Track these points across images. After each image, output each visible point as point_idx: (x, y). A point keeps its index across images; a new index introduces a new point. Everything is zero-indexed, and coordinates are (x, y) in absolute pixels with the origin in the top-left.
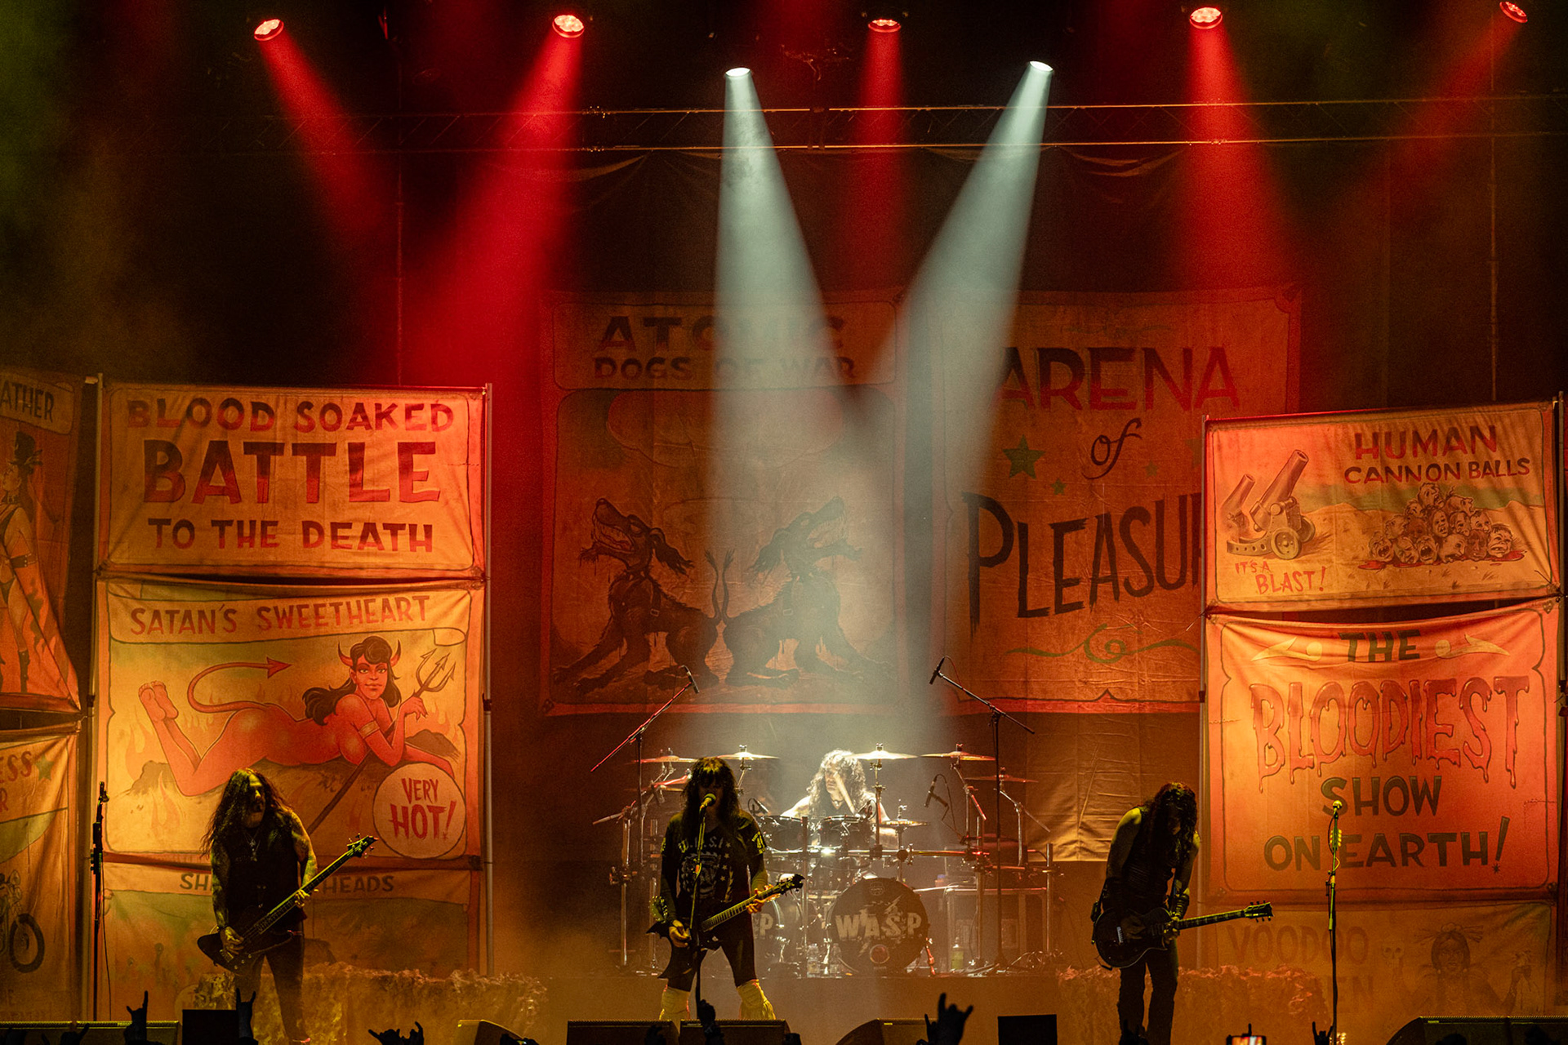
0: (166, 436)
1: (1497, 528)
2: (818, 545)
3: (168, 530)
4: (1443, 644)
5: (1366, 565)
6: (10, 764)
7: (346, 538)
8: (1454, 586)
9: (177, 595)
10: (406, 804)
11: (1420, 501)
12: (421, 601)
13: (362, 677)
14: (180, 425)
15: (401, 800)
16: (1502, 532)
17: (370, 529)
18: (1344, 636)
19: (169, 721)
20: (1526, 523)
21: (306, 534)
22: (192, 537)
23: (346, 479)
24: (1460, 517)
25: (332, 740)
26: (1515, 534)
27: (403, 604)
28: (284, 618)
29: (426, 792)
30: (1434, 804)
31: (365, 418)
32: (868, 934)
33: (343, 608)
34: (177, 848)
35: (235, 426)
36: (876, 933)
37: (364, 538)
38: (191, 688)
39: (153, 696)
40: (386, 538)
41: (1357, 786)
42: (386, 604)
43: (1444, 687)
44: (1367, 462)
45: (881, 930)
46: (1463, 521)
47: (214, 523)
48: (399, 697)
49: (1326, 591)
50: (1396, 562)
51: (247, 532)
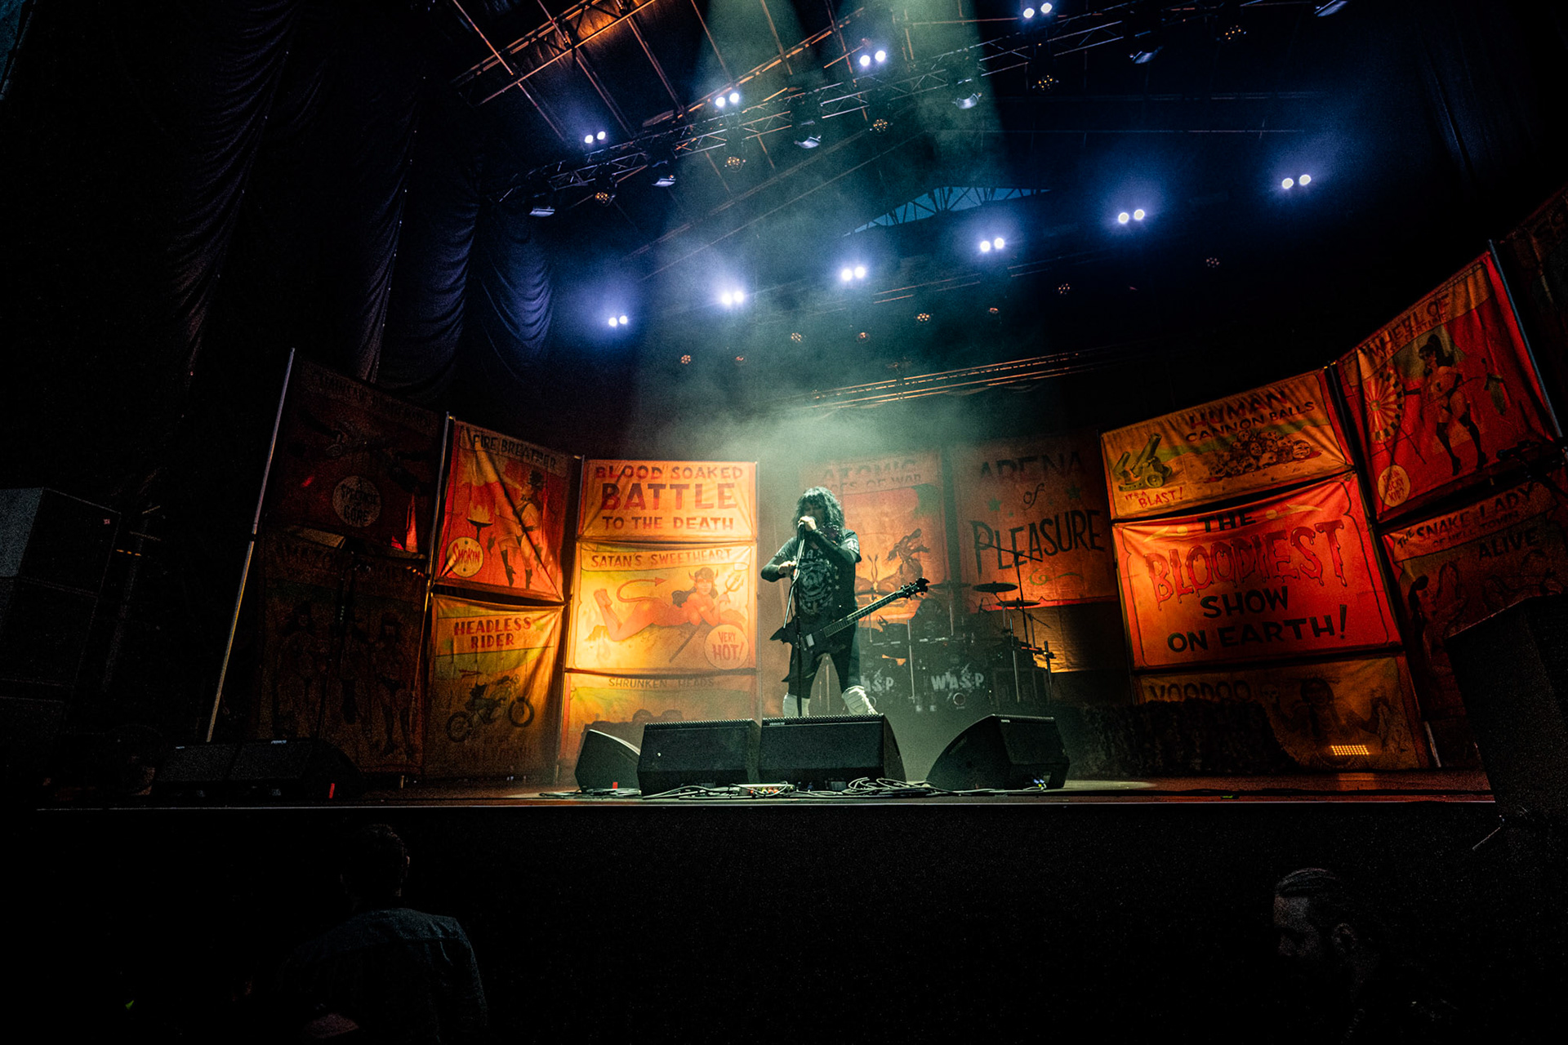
0: (613, 481)
1: (1297, 443)
2: (912, 548)
3: (611, 521)
4: (1271, 513)
5: (1209, 480)
6: (516, 622)
7: (693, 524)
8: (1273, 479)
9: (614, 550)
10: (720, 643)
11: (1239, 440)
12: (728, 551)
13: (700, 585)
14: (619, 477)
15: (718, 642)
16: (1302, 444)
17: (704, 520)
18: (1200, 520)
19: (607, 606)
20: (1319, 436)
21: (675, 522)
22: (622, 524)
23: (694, 499)
24: (1269, 443)
25: (685, 614)
26: (1311, 443)
27: (719, 552)
28: (663, 559)
29: (730, 638)
30: (1284, 603)
31: (703, 473)
32: (951, 687)
33: (691, 555)
34: (608, 666)
35: (644, 477)
36: (956, 686)
37: (701, 524)
38: (619, 591)
39: (601, 595)
40: (711, 524)
41: (1225, 598)
42: (711, 553)
43: (1280, 535)
44: (1199, 429)
45: (959, 685)
46: (1271, 444)
47: (633, 518)
48: (717, 594)
49: (1184, 499)
50: (1228, 475)
51: (648, 522)
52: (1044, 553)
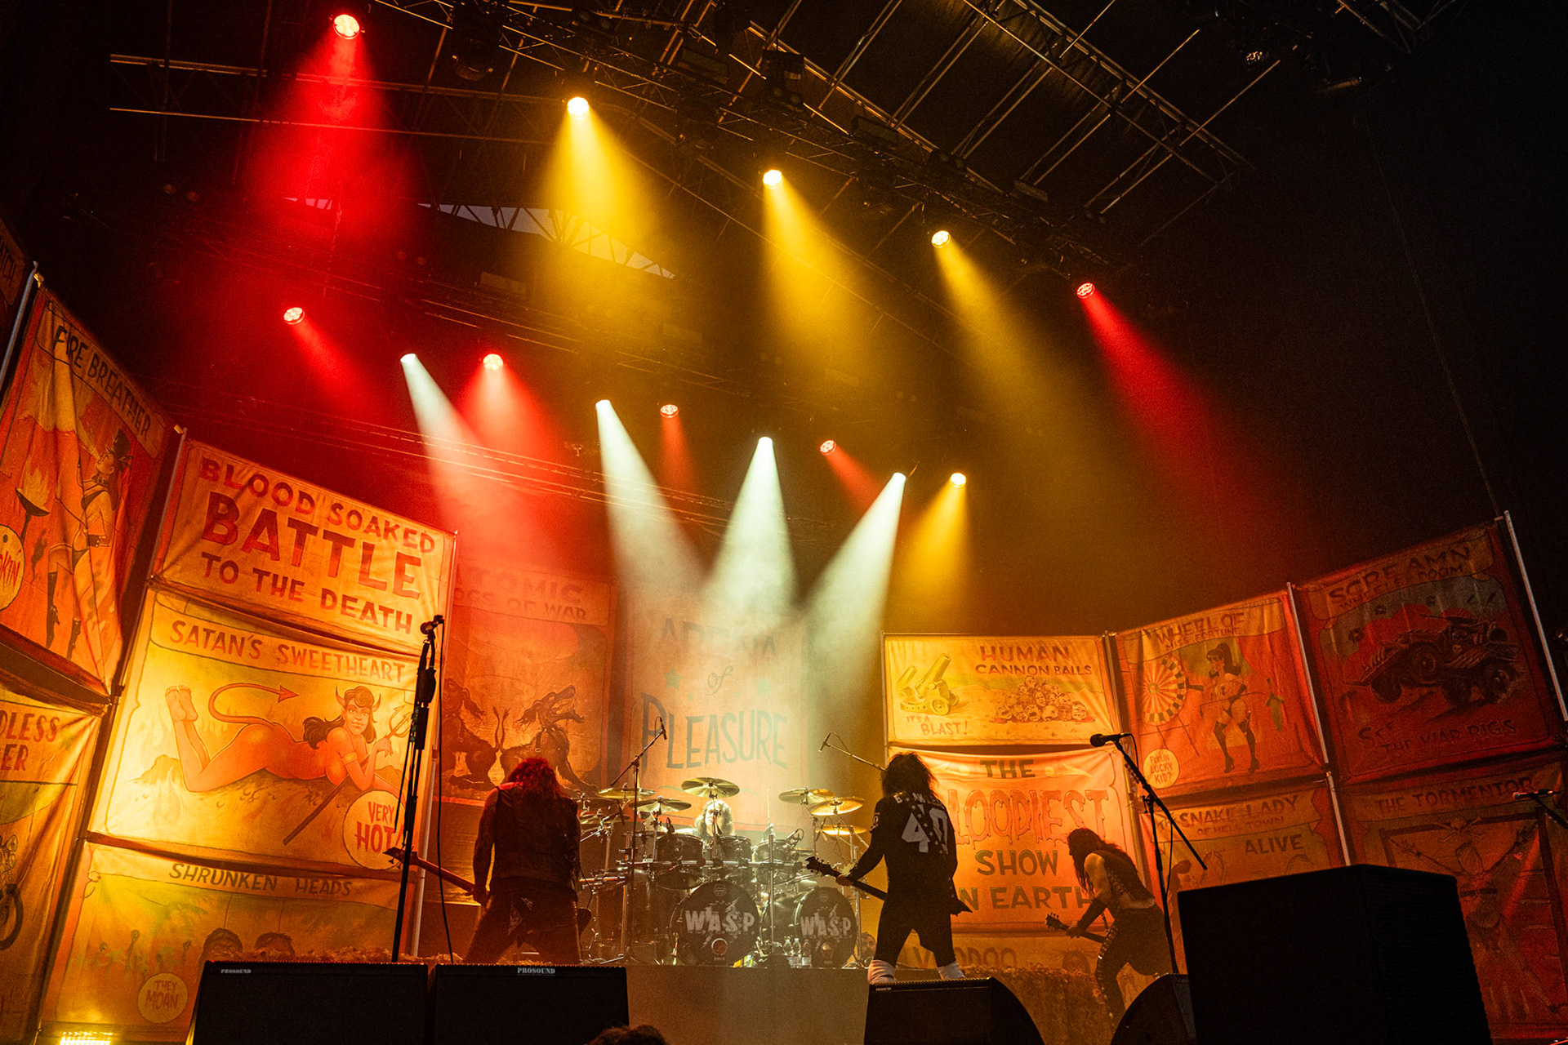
0: (230, 493)
1: (1076, 704)
2: (558, 712)
3: (217, 565)
4: (1050, 769)
5: (995, 720)
6: (39, 723)
7: (352, 609)
8: (1053, 735)
9: (215, 619)
10: (369, 823)
11: (1026, 685)
12: (399, 667)
13: (350, 716)
14: (243, 489)
15: (366, 820)
16: (1080, 706)
17: (369, 606)
18: (983, 763)
19: (188, 722)
20: (1094, 701)
21: (324, 597)
22: (236, 576)
23: (358, 566)
24: (1052, 696)
25: (320, 762)
26: (1088, 708)
27: (386, 666)
28: (298, 657)
29: (385, 815)
30: (1054, 868)
31: (377, 528)
32: (820, 933)
33: (343, 660)
35: (284, 504)
36: (825, 933)
37: (365, 612)
38: (214, 697)
39: (180, 697)
40: (380, 616)
41: (1000, 855)
42: (374, 663)
43: (1051, 795)
44: (989, 662)
45: (827, 931)
46: (1054, 698)
47: (255, 570)
48: (375, 737)
49: (968, 735)
50: (1014, 719)
51: (279, 584)
52: (722, 757)
